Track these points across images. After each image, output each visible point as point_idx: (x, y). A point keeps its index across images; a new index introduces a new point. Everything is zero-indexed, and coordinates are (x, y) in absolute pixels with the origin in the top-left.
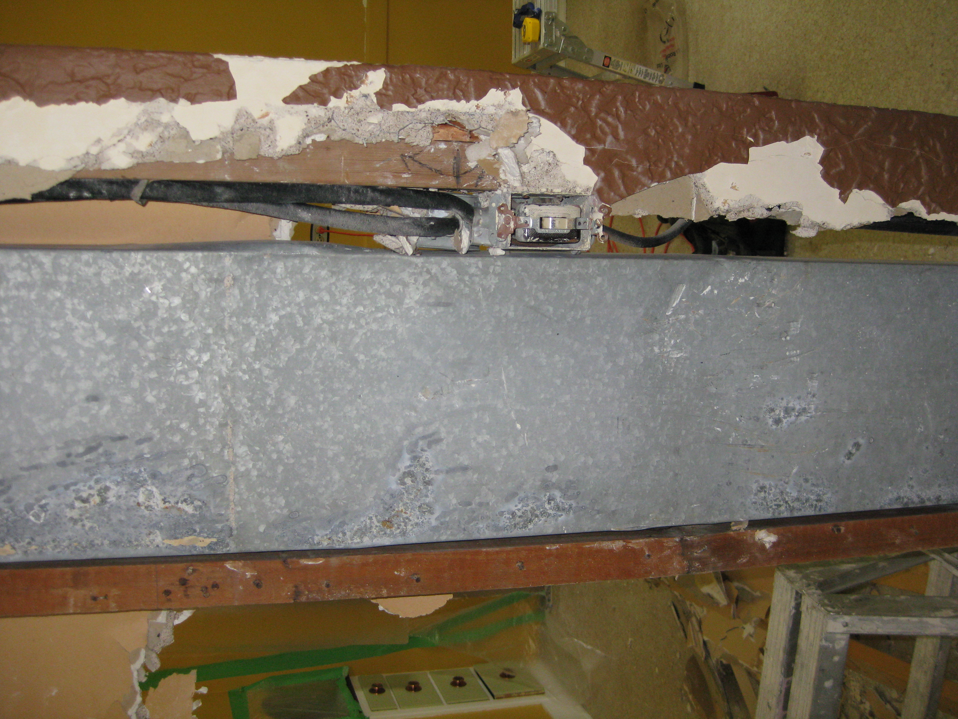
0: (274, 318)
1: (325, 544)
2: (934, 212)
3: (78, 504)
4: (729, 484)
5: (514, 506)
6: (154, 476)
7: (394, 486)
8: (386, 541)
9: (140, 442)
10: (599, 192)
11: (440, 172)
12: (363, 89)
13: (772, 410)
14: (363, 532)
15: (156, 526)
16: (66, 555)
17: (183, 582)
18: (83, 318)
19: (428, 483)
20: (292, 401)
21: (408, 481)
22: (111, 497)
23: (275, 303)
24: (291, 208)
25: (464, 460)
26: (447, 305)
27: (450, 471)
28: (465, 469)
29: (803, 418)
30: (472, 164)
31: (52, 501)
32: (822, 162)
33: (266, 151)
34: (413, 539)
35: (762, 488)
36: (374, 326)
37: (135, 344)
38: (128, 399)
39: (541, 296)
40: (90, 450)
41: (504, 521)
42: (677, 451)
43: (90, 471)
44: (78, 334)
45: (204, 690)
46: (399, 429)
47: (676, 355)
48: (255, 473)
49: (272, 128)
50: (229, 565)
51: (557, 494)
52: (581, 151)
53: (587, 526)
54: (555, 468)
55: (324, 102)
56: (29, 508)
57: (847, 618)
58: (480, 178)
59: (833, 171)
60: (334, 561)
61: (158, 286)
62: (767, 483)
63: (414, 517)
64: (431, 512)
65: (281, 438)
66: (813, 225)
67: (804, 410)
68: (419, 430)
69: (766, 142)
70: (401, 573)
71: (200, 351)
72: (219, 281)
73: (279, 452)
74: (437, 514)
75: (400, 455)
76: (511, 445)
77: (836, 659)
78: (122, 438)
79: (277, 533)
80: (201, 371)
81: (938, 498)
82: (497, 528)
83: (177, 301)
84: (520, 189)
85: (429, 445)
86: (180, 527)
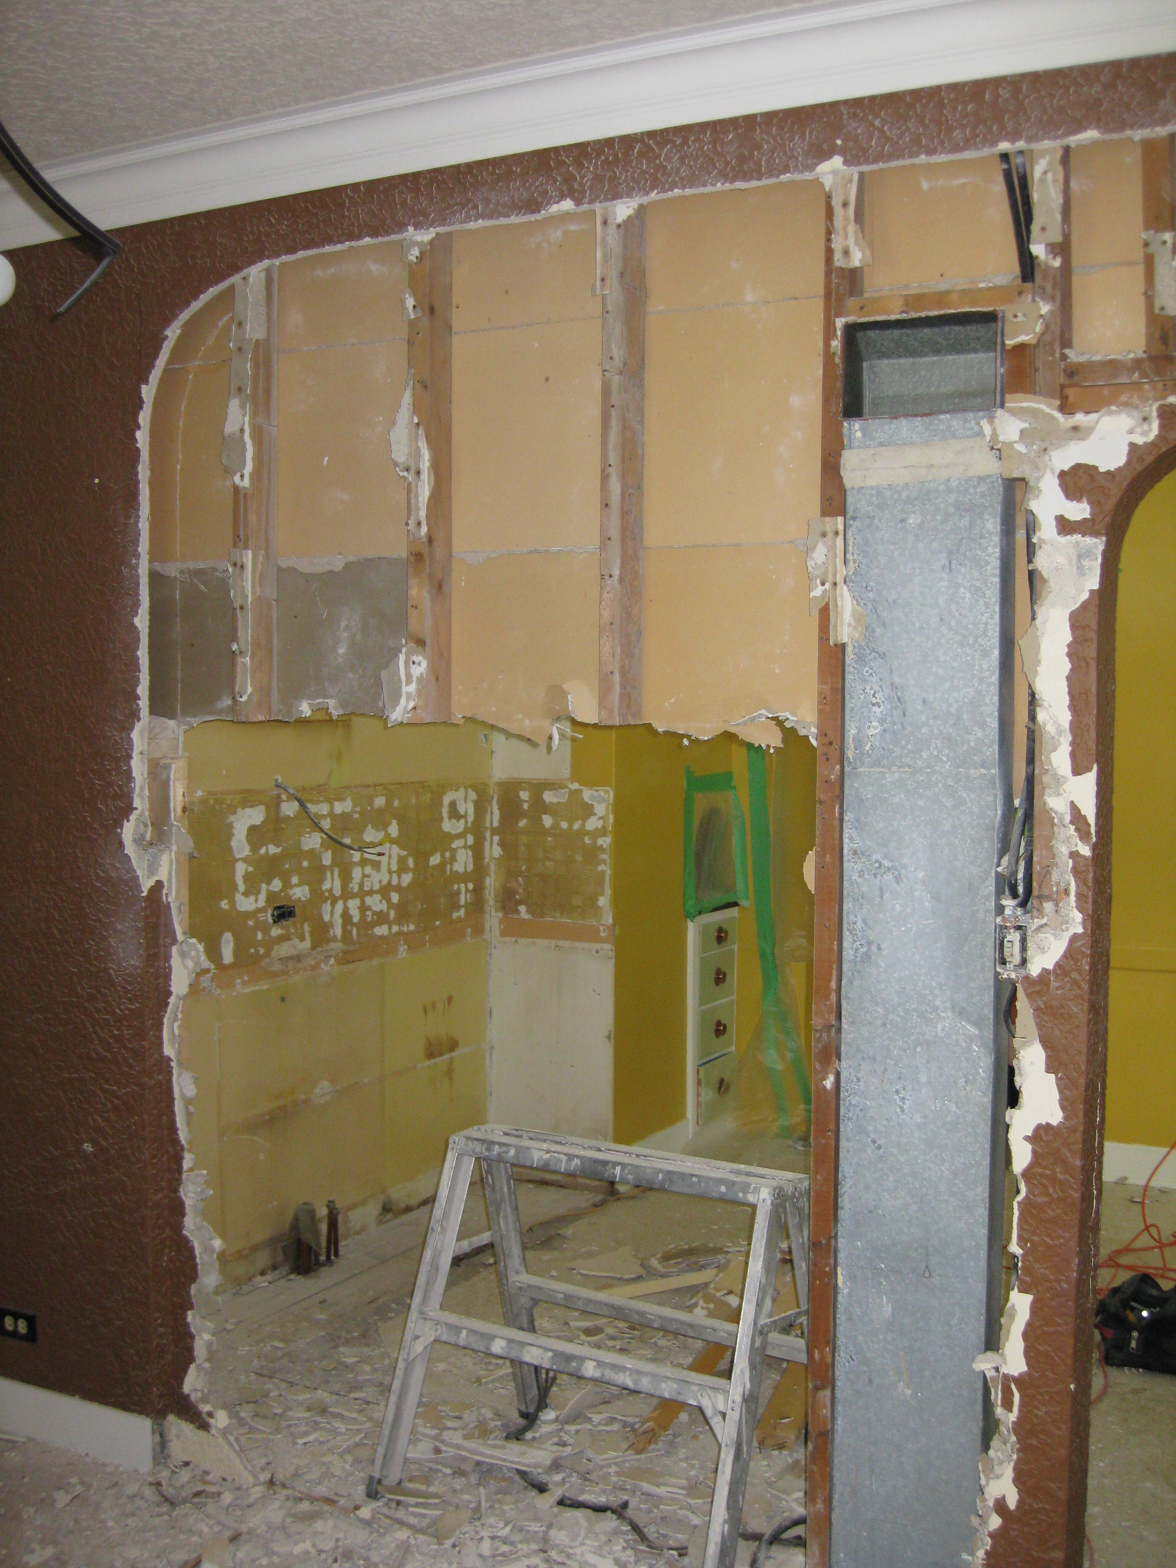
0: (965, 795)
1: (846, 818)
2: (1019, 1207)
3: (872, 692)
4: (863, 1058)
5: (860, 924)
6: (885, 730)
7: (874, 857)
8: (845, 851)
9: (902, 724)
10: (1027, 977)
11: (1040, 887)
12: (1080, 844)
13: (904, 1089)
14: (851, 839)
15: (860, 730)
16: (847, 685)
17: (831, 743)
18: (964, 697)
19: (875, 875)
20: (921, 803)
21: (877, 865)
22: (875, 708)
23: (973, 796)
24: (1024, 806)
25: (886, 896)
26: (969, 889)
27: (881, 889)
28: (882, 897)
29: (898, 1110)
30: (1044, 904)
31: (874, 679)
32: (1048, 1124)
33: (1047, 791)
34: (846, 865)
35: (858, 1080)
36: (959, 849)
37: (952, 722)
38: (924, 718)
39: (973, 943)
40: (899, 699)
41: (852, 918)
42: (884, 1025)
43: (888, 699)
44: (956, 694)
46: (905, 861)
47: (940, 1026)
48: (884, 782)
49: (1058, 795)
50: (838, 767)
51: (864, 950)
52: (1050, 967)
53: (845, 967)
54: (879, 949)
55: (1072, 822)
56: (871, 668)
57: (769, 1202)
58: (1038, 910)
59: (1042, 1132)
60: (837, 823)
61: (980, 734)
62: (862, 1083)
63: (858, 867)
64: (860, 877)
65: (902, 796)
66: (1011, 1118)
67: (903, 1111)
68: (904, 872)
69: (1058, 1085)
70: (828, 859)
71: (948, 756)
72: (983, 766)
73: (894, 795)
74: (858, 880)
75: (891, 861)
76: (893, 924)
78: (904, 715)
79: (853, 793)
80: (937, 756)
81: (842, 1208)
82: (848, 913)
83: (973, 744)
84: (1029, 932)
85: (896, 877)
86: (859, 743)
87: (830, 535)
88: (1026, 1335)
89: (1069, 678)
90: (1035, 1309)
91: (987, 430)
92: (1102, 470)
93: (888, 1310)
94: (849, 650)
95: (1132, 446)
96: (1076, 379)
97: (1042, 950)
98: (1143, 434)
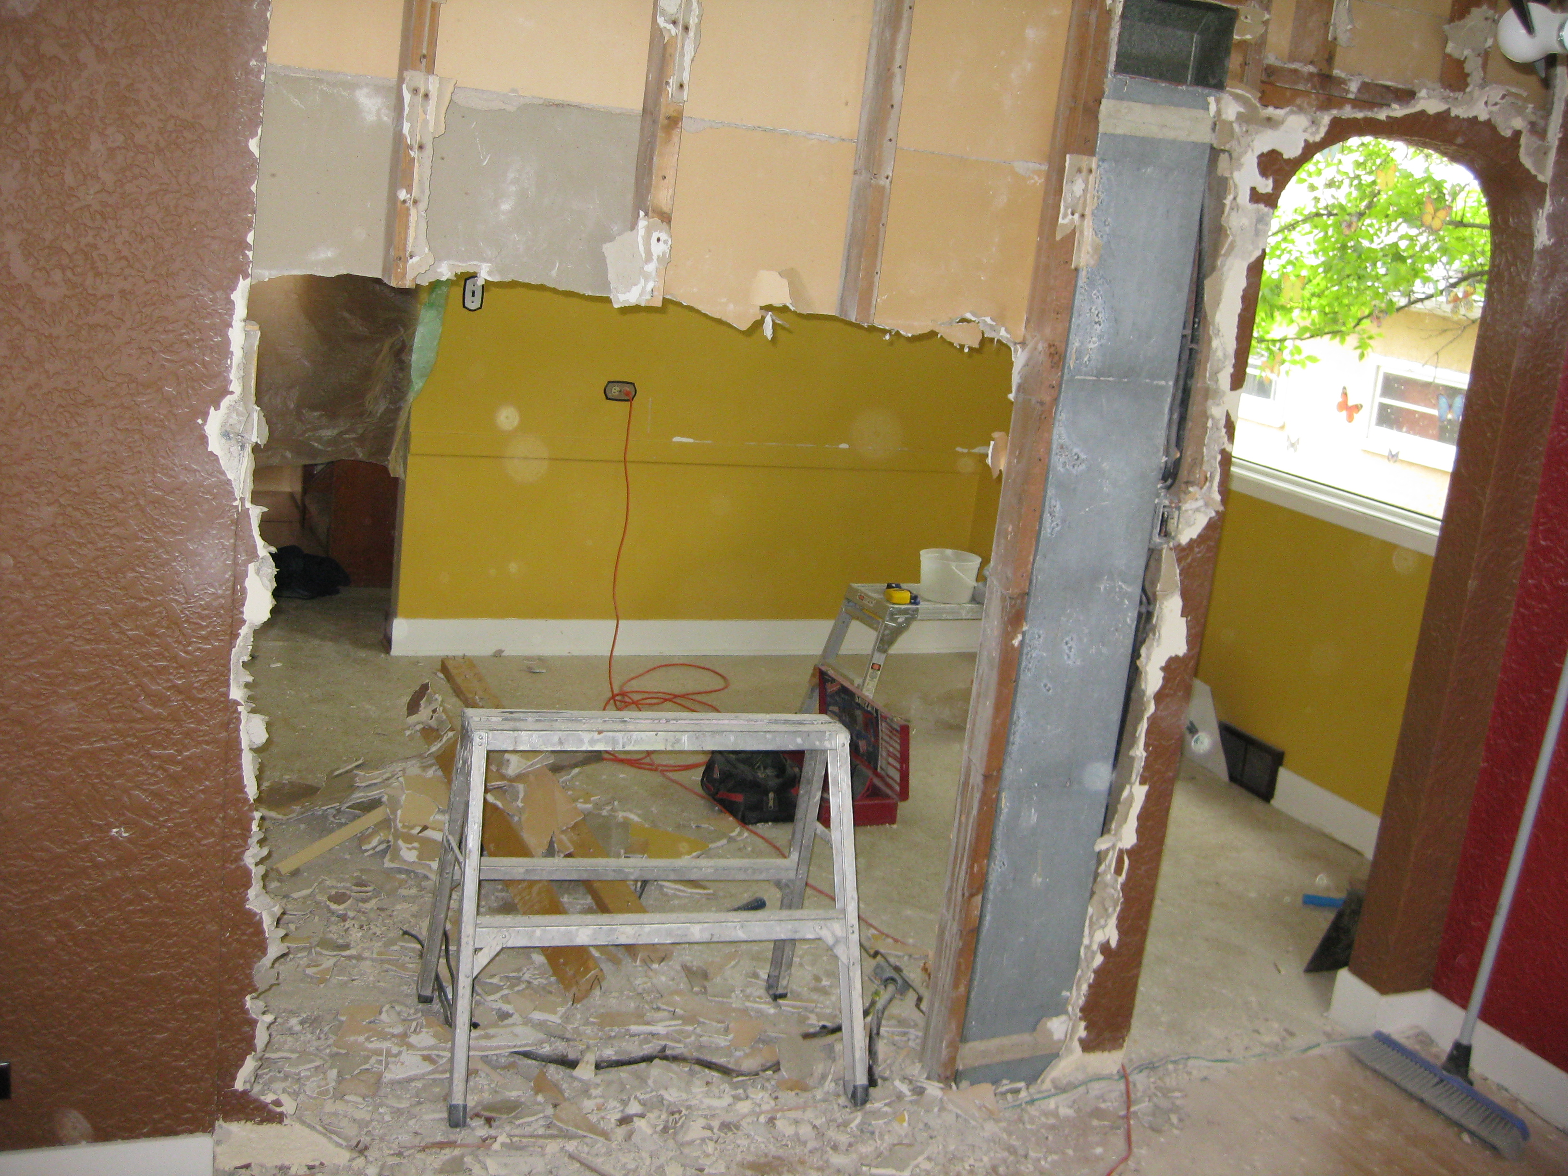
0: (1147, 401)
1: (1059, 418)
2: (1147, 721)
3: (1097, 312)
4: (1043, 619)
5: (1059, 508)
6: (1100, 345)
7: (1075, 450)
8: (1055, 446)
9: (1115, 341)
10: (1178, 545)
11: (1187, 474)
12: (1227, 443)
13: (1071, 640)
14: (1059, 435)
15: (1082, 343)
16: (1077, 304)
17: (1056, 353)
18: (1161, 323)
19: (1073, 466)
21: (1076, 457)
22: (1097, 326)
23: (1152, 402)
26: (1141, 477)
27: (1076, 477)
29: (1066, 657)
30: (1189, 488)
31: (1100, 301)
32: (1176, 656)
33: (1210, 402)
34: (1052, 459)
35: (1038, 637)
36: (1136, 445)
38: (1131, 338)
39: (1137, 520)
40: (1116, 320)
41: (1052, 502)
43: (1108, 319)
45: (966, 350)
47: (1101, 588)
49: (1218, 405)
50: (1059, 374)
51: (1059, 528)
52: (1195, 536)
54: (1069, 527)
55: (1225, 426)
56: (1099, 291)
58: (1184, 493)
59: (1172, 662)
60: (1052, 422)
62: (1040, 639)
63: (1062, 460)
64: (1061, 467)
67: (1069, 657)
68: (1093, 463)
69: (1187, 626)
72: (1164, 379)
73: (1098, 400)
74: (1060, 470)
75: (1086, 454)
77: (817, 743)
78: (1118, 334)
79: (1068, 397)
81: (1014, 744)
82: (1051, 498)
83: (1160, 361)
84: (1183, 510)
85: (1087, 467)
86: (1079, 353)
87: (1084, 173)
88: (1139, 818)
89: (1240, 315)
90: (1148, 796)
91: (1213, 108)
92: (1285, 156)
93: (1034, 818)
94: (1083, 274)
95: (1306, 141)
96: (1272, 78)
97: (1189, 525)
98: (1313, 134)
